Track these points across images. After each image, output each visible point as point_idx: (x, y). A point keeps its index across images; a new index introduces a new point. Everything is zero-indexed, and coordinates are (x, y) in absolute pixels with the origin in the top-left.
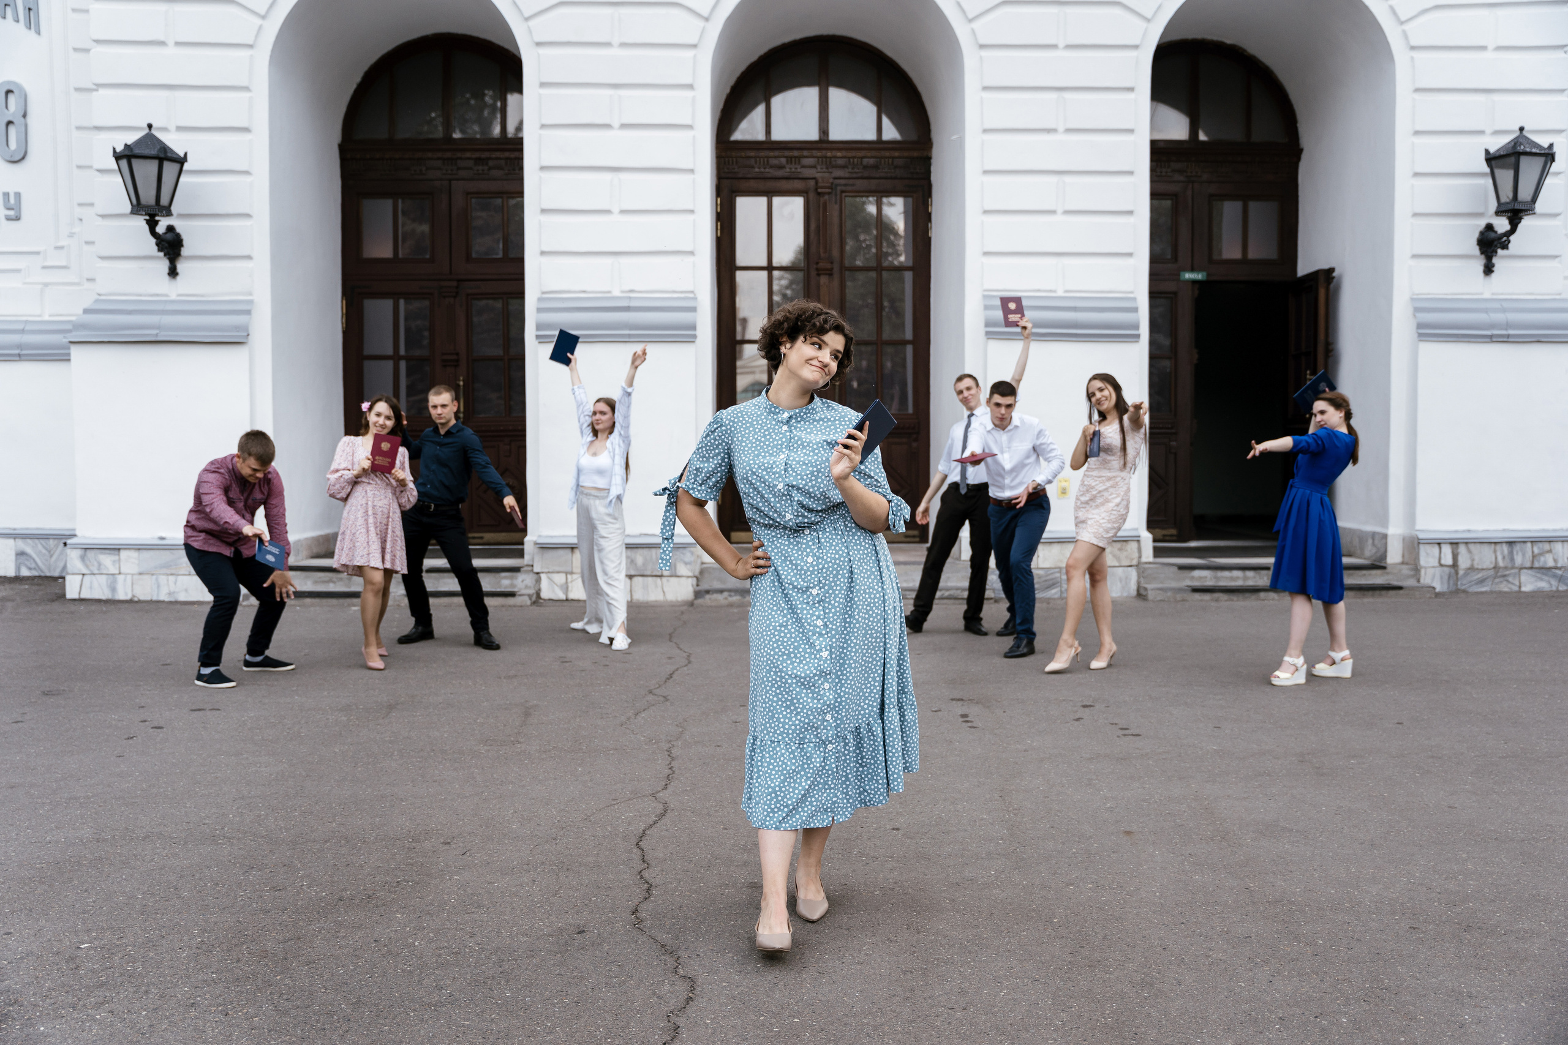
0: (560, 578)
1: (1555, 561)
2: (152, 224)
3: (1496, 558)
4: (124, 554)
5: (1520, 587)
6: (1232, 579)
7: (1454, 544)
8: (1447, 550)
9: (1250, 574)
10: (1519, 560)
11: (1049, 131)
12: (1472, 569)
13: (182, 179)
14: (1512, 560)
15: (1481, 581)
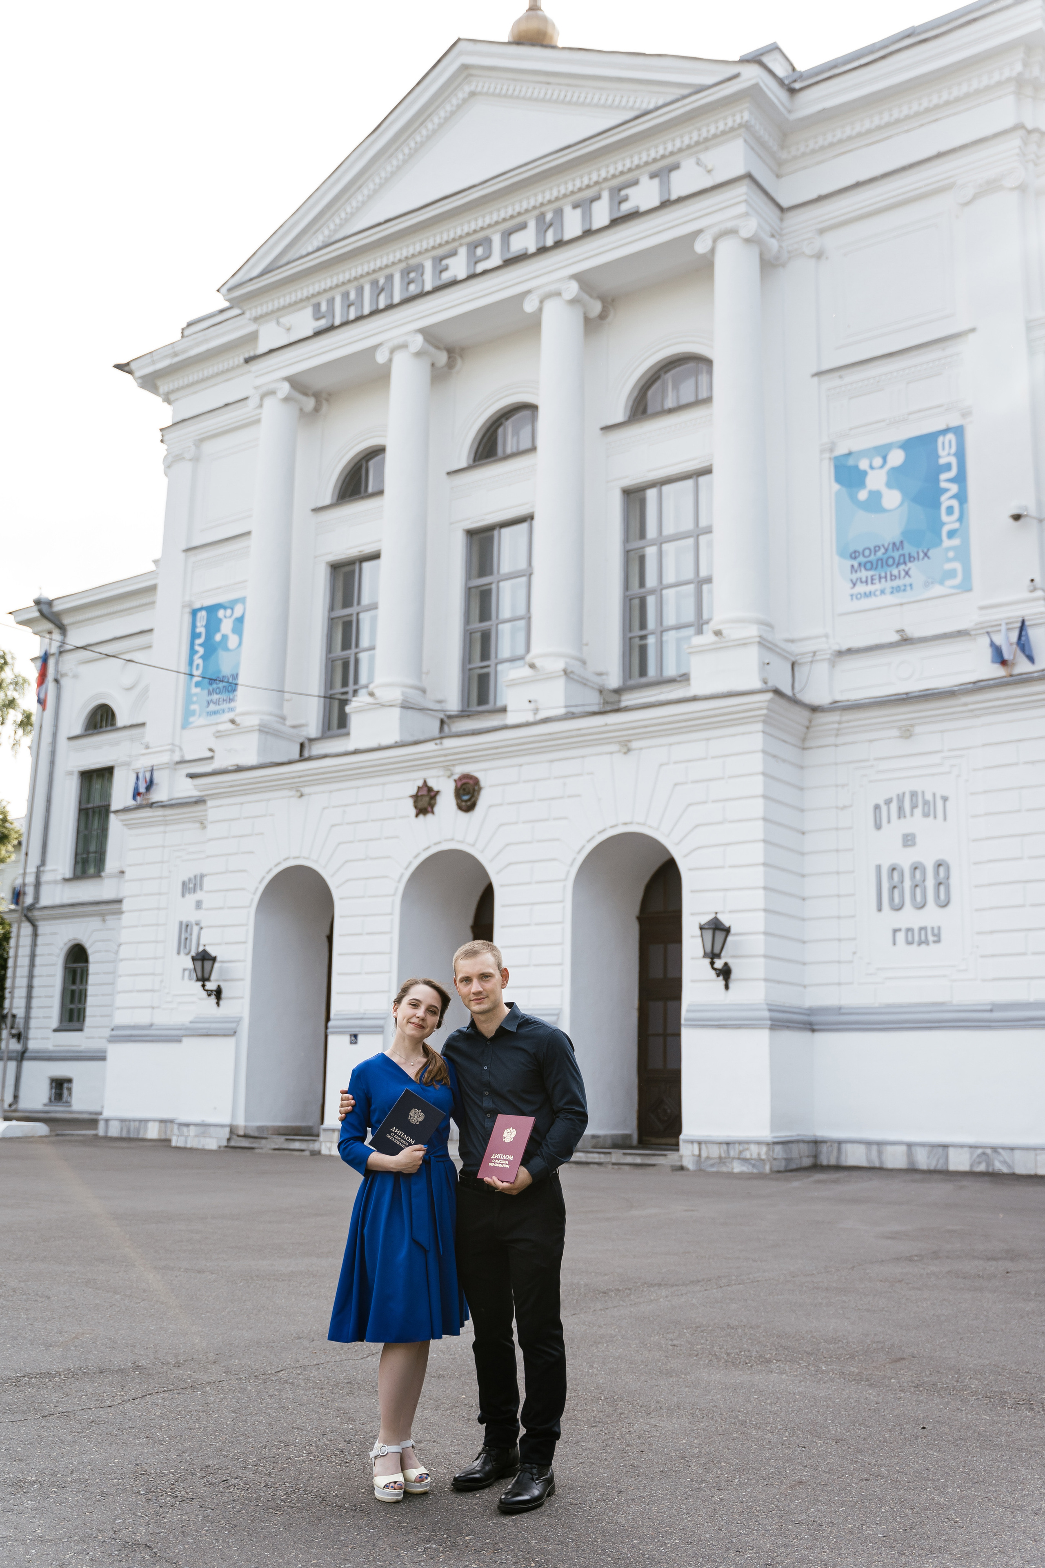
0: (328, 1144)
1: (751, 1155)
2: (203, 986)
3: (720, 1152)
4: (192, 1128)
5: (732, 1169)
6: (595, 1158)
7: (700, 1143)
8: (696, 1146)
9: (602, 1156)
10: (732, 1153)
11: (528, 925)
12: (708, 1158)
13: (216, 965)
14: (728, 1153)
15: (712, 1165)
